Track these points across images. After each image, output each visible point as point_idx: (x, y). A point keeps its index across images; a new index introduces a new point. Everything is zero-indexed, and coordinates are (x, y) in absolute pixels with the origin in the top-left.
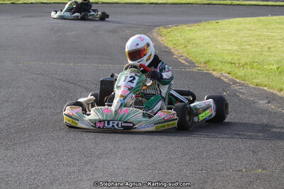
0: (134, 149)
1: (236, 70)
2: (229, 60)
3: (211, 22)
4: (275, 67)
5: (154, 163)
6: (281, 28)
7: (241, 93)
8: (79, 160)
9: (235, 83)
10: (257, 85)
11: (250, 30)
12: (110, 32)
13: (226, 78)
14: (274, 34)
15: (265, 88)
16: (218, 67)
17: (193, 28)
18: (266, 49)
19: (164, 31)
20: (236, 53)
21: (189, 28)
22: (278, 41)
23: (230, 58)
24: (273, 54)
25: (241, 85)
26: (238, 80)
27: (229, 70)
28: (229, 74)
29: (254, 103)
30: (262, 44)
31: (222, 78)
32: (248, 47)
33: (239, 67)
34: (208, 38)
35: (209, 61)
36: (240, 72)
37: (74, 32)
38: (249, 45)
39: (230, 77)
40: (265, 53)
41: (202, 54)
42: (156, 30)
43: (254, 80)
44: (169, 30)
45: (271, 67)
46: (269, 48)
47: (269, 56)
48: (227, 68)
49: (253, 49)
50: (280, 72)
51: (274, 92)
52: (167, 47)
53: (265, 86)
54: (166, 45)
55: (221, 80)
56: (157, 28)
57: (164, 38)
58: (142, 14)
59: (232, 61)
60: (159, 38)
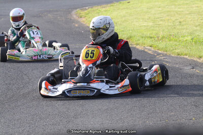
1: (157, 43)
2: (148, 35)
3: (122, 2)
4: (189, 38)
6: (187, 4)
7: (167, 62)
9: (159, 54)
10: (178, 55)
11: (159, 7)
13: (150, 50)
14: (181, 9)
15: (185, 57)
16: (140, 42)
17: (108, 8)
18: (177, 24)
20: (152, 28)
21: (104, 9)
22: (187, 16)
23: (149, 33)
24: (185, 27)
25: (164, 55)
26: (160, 52)
27: (151, 43)
28: (151, 46)
29: (180, 69)
30: (173, 19)
31: (146, 50)
32: (161, 23)
33: (158, 40)
34: (125, 16)
35: (131, 37)
36: (162, 45)
38: (161, 20)
39: (152, 49)
40: (178, 27)
41: (123, 31)
42: (74, 12)
43: (175, 51)
45: (186, 38)
46: (180, 22)
47: (182, 29)
48: (149, 42)
49: (166, 24)
50: (196, 43)
51: (194, 59)
53: (186, 55)
55: (146, 52)
57: (84, 19)
59: (151, 36)
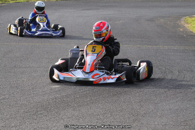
0: (170, 110)
5: (186, 121)
8: (129, 118)
12: (149, 20)
19: (189, 19)
37: (121, 22)
44: (193, 19)
52: (192, 32)
54: (191, 30)
56: (185, 17)
58: (172, 7)
60: (186, 25)
